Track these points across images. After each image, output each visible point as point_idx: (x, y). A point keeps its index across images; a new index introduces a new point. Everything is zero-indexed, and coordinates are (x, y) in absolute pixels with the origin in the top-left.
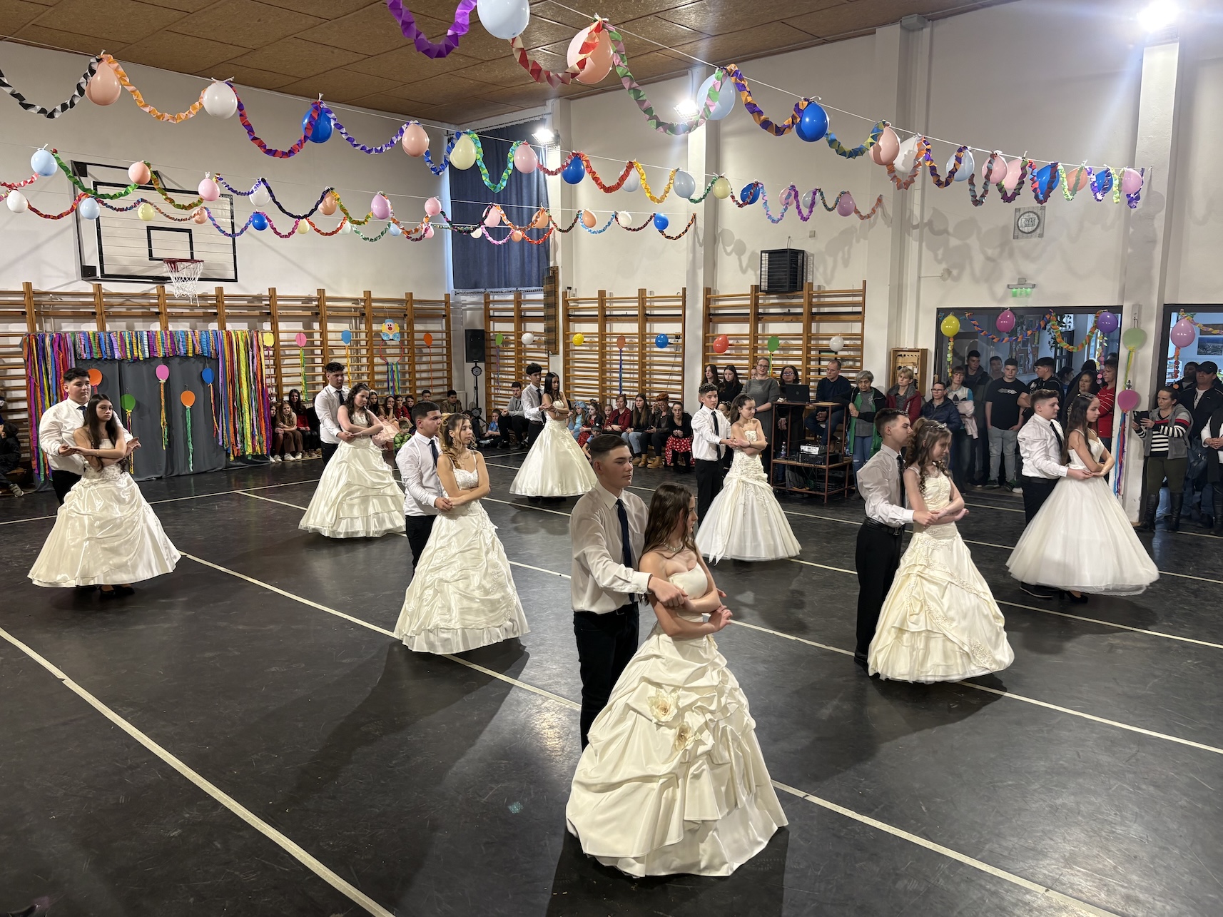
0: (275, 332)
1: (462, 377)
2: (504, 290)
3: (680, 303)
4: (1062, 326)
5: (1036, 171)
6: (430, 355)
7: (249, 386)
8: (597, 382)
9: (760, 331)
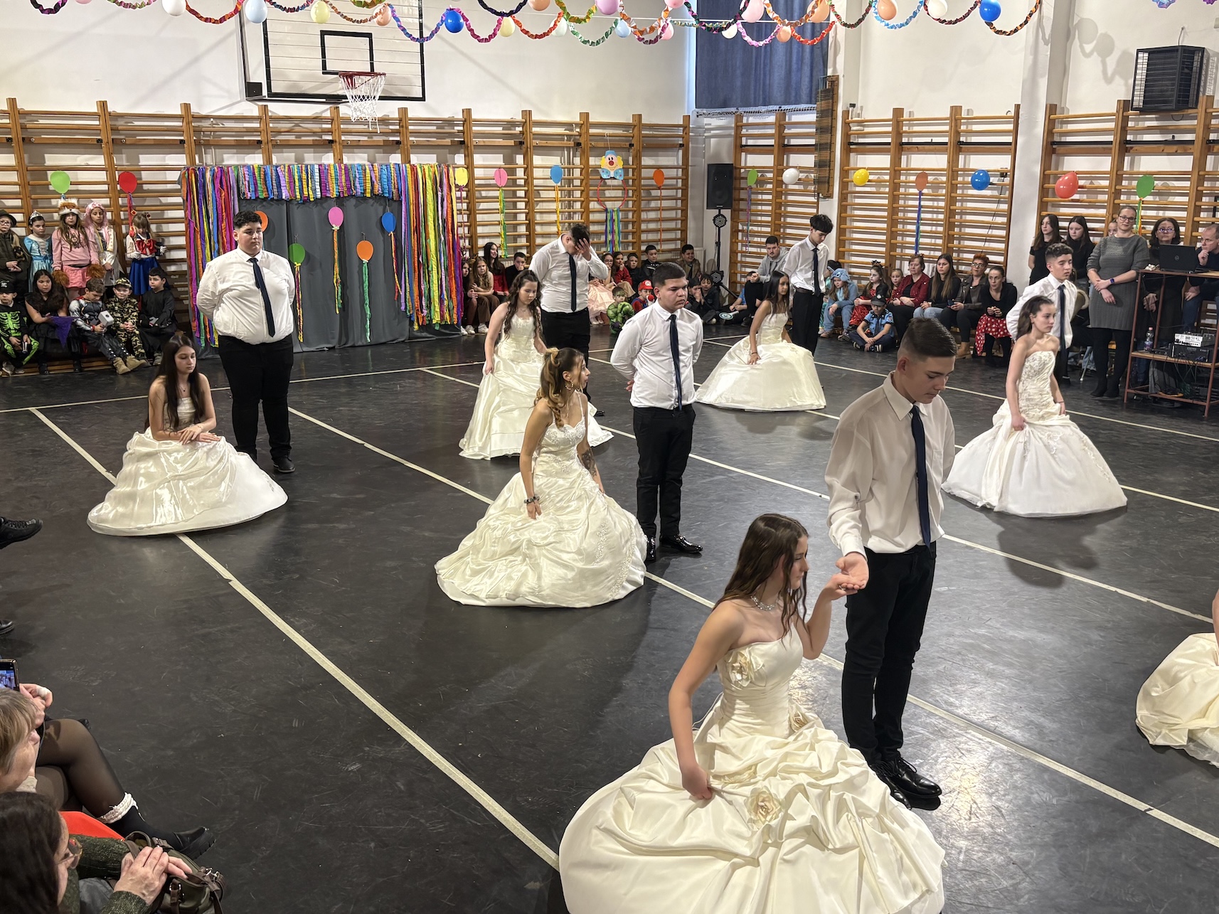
0: (470, 167)
1: (700, 230)
2: (763, 109)
3: (1010, 127)
6: (660, 198)
7: (437, 236)
8: (884, 237)
9: (1126, 168)
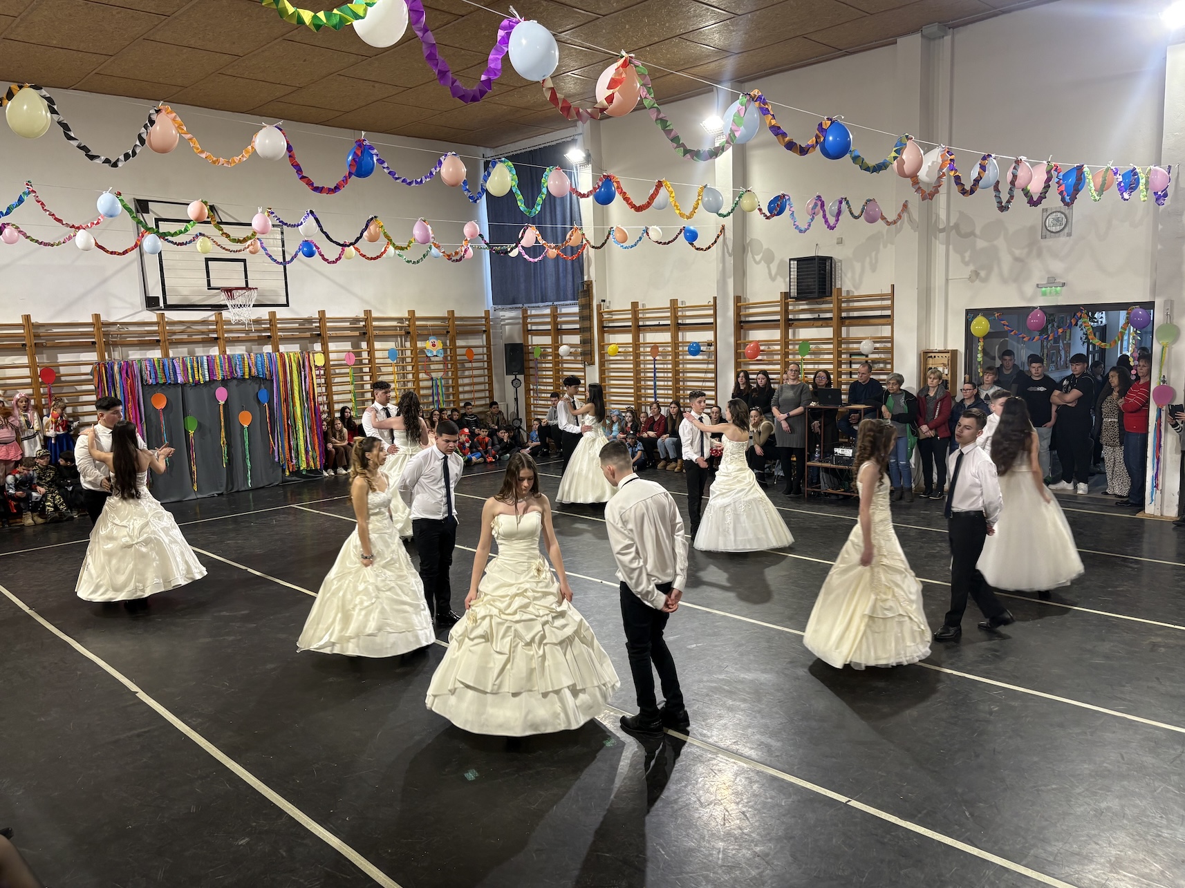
0: (325, 352)
1: (503, 390)
2: (541, 304)
3: (711, 312)
4: (1094, 322)
5: (1061, 174)
6: (472, 369)
7: (302, 404)
8: (632, 391)
9: (790, 337)
